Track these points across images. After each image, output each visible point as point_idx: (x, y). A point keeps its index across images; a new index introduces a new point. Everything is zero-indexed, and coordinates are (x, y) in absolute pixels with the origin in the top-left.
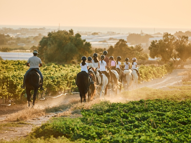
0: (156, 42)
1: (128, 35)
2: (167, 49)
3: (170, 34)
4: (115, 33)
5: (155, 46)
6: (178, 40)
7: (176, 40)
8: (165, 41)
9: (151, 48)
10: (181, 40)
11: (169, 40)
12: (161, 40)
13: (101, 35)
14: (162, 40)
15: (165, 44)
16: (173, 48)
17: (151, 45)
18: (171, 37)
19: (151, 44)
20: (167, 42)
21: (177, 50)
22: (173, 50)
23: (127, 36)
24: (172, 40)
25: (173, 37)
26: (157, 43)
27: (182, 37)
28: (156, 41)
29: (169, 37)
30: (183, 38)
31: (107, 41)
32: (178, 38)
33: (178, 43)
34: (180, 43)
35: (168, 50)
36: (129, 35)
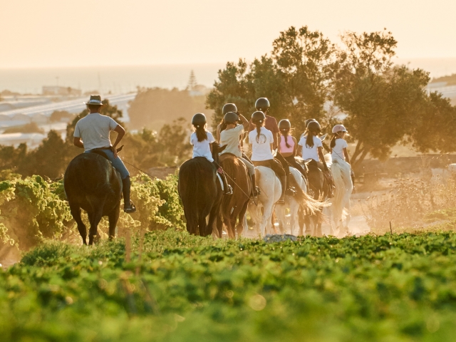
0: (242, 71)
1: (132, 97)
2: (295, 101)
3: (304, 31)
4: (79, 92)
5: (239, 89)
6: (344, 56)
7: (333, 59)
8: (284, 61)
9: (222, 99)
10: (358, 56)
11: (305, 59)
12: (263, 59)
13: (14, 102)
14: (270, 61)
15: (284, 76)
16: (323, 95)
17: (216, 85)
18: (309, 41)
19: (219, 81)
20: (294, 69)
21: (343, 103)
22: (322, 102)
23: (130, 102)
24: (314, 54)
25: (318, 40)
26: (249, 76)
27: (363, 38)
28: (243, 65)
29: (301, 41)
30: (370, 44)
31: (40, 127)
32: (343, 48)
33: (346, 71)
34: (354, 71)
35: (300, 105)
36: (137, 97)
